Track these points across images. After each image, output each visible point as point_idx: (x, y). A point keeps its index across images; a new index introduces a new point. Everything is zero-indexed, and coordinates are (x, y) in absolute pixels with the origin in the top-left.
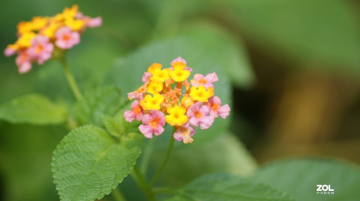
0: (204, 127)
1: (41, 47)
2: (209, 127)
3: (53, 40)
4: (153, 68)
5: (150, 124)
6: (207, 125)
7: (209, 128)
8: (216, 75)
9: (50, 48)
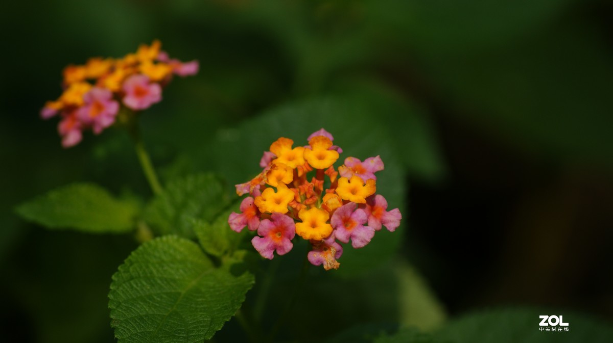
0: (357, 243)
1: (99, 107)
2: (366, 244)
3: (118, 96)
4: (279, 145)
5: (271, 236)
6: (362, 241)
7: (365, 246)
8: (380, 160)
9: (113, 108)
